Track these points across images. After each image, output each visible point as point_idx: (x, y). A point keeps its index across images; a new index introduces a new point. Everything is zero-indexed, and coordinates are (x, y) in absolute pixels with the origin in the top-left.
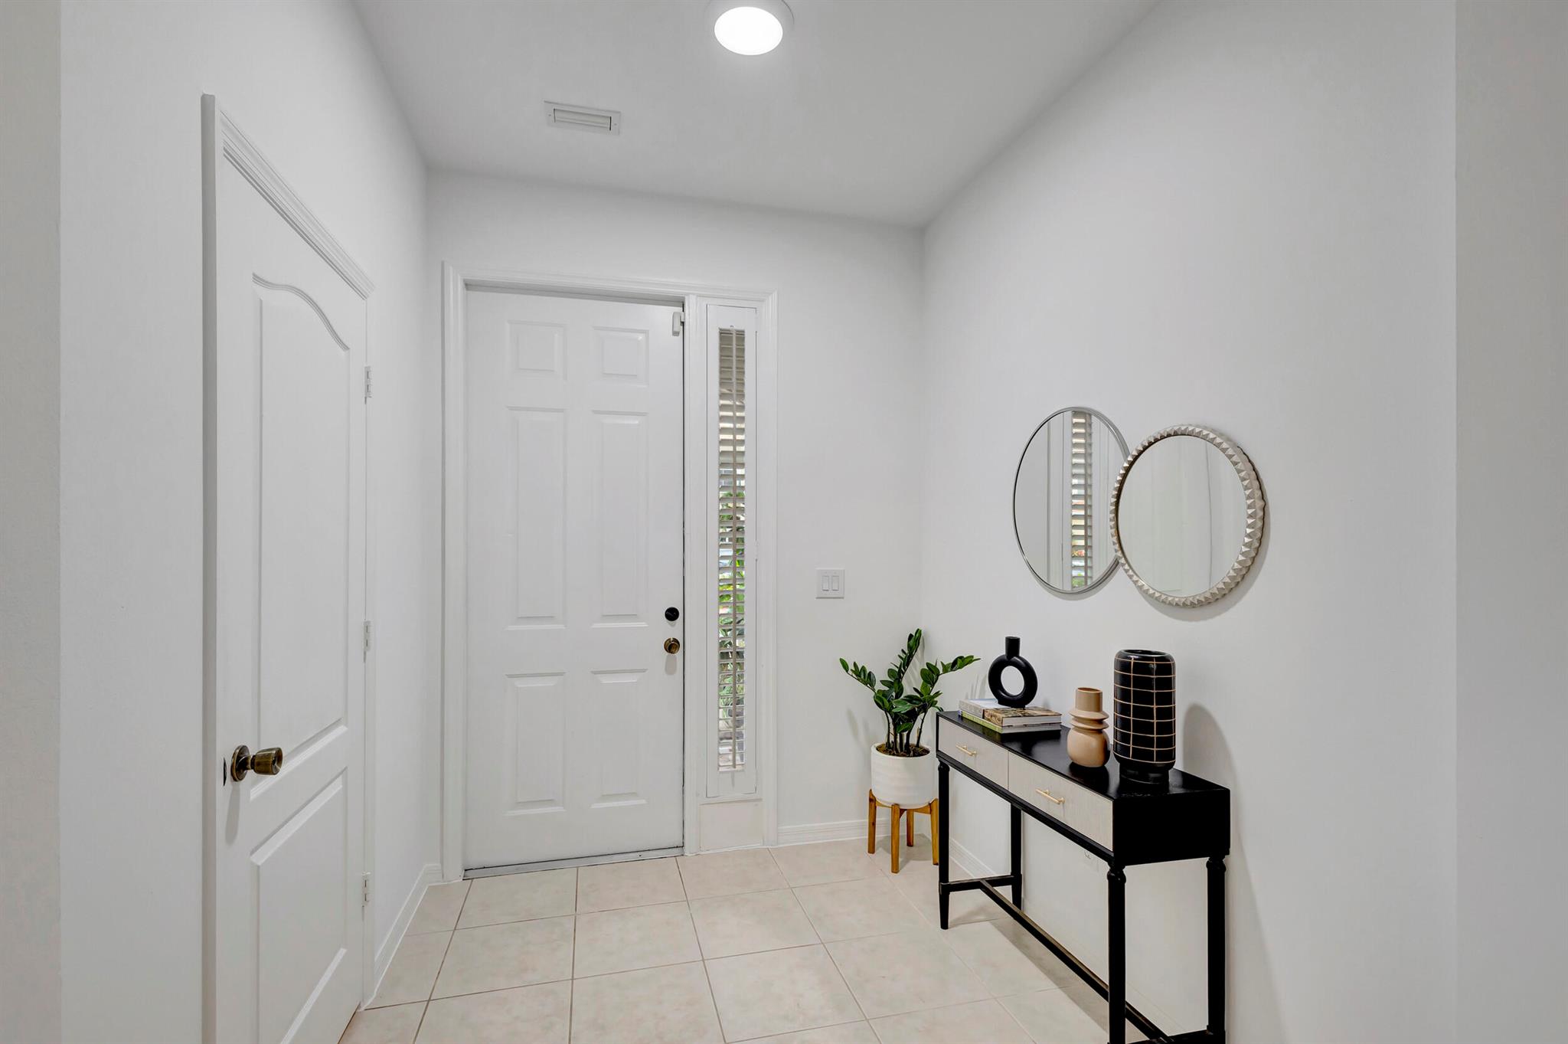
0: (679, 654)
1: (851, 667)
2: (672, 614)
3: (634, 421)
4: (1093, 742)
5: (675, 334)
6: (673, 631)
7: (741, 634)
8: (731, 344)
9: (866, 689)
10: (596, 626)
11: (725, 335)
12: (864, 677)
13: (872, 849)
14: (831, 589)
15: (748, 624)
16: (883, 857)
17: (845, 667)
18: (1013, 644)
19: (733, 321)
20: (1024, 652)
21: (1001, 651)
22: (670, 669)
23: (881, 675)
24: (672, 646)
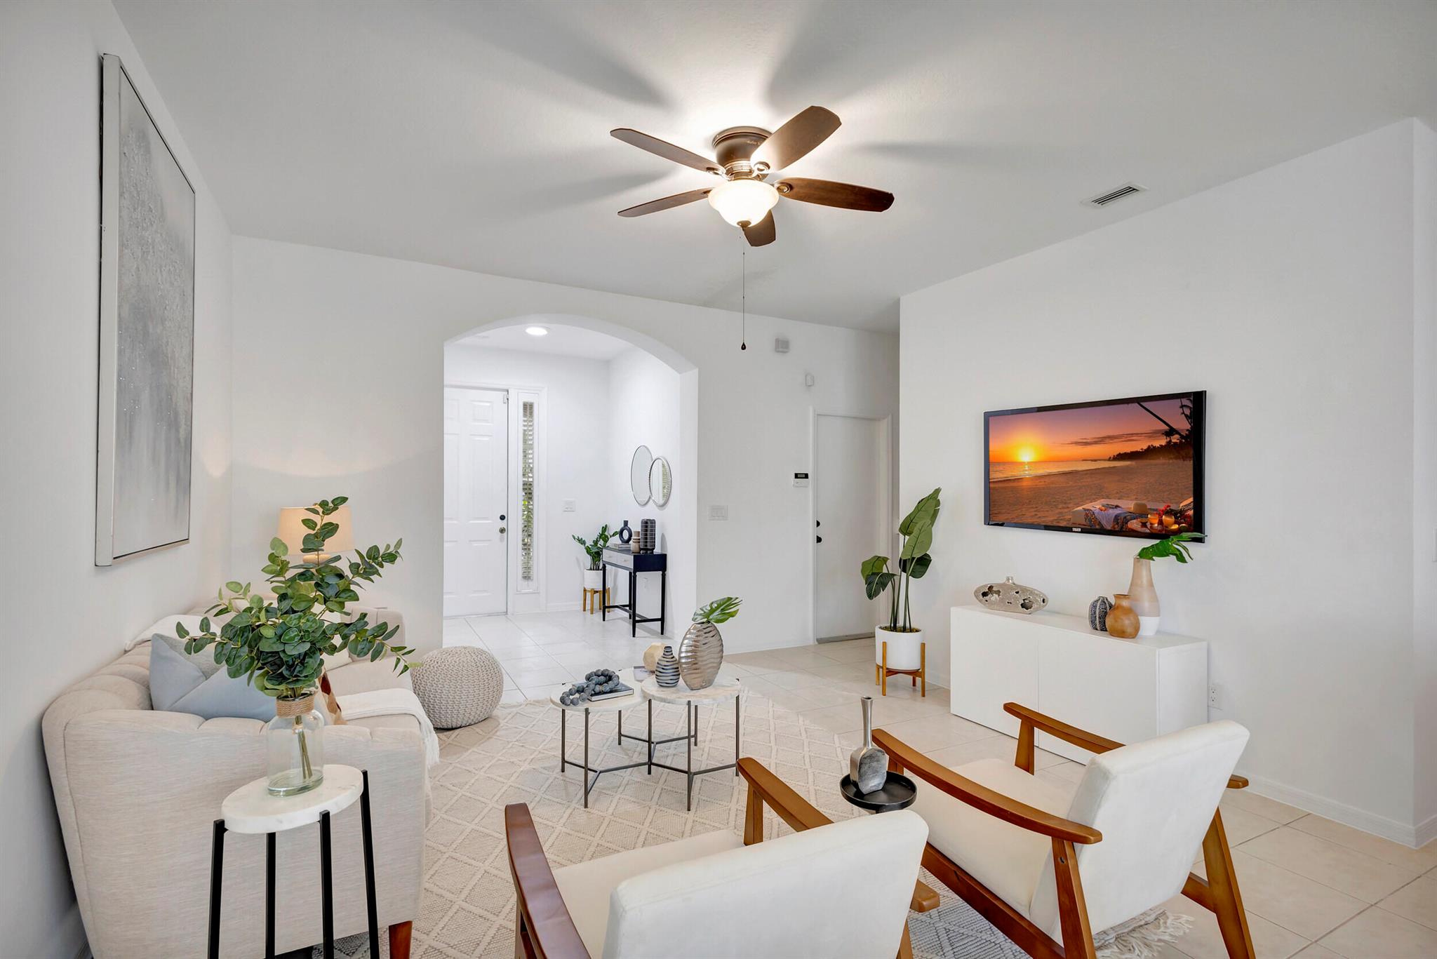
1: (576, 537)
2: (502, 518)
3: (486, 439)
4: (637, 545)
5: (505, 403)
6: (503, 524)
8: (528, 408)
9: (583, 546)
10: (471, 522)
11: (525, 405)
12: (582, 542)
13: (584, 610)
14: (569, 508)
16: (588, 613)
18: (626, 523)
19: (529, 400)
22: (502, 540)
23: (589, 543)
24: (502, 531)
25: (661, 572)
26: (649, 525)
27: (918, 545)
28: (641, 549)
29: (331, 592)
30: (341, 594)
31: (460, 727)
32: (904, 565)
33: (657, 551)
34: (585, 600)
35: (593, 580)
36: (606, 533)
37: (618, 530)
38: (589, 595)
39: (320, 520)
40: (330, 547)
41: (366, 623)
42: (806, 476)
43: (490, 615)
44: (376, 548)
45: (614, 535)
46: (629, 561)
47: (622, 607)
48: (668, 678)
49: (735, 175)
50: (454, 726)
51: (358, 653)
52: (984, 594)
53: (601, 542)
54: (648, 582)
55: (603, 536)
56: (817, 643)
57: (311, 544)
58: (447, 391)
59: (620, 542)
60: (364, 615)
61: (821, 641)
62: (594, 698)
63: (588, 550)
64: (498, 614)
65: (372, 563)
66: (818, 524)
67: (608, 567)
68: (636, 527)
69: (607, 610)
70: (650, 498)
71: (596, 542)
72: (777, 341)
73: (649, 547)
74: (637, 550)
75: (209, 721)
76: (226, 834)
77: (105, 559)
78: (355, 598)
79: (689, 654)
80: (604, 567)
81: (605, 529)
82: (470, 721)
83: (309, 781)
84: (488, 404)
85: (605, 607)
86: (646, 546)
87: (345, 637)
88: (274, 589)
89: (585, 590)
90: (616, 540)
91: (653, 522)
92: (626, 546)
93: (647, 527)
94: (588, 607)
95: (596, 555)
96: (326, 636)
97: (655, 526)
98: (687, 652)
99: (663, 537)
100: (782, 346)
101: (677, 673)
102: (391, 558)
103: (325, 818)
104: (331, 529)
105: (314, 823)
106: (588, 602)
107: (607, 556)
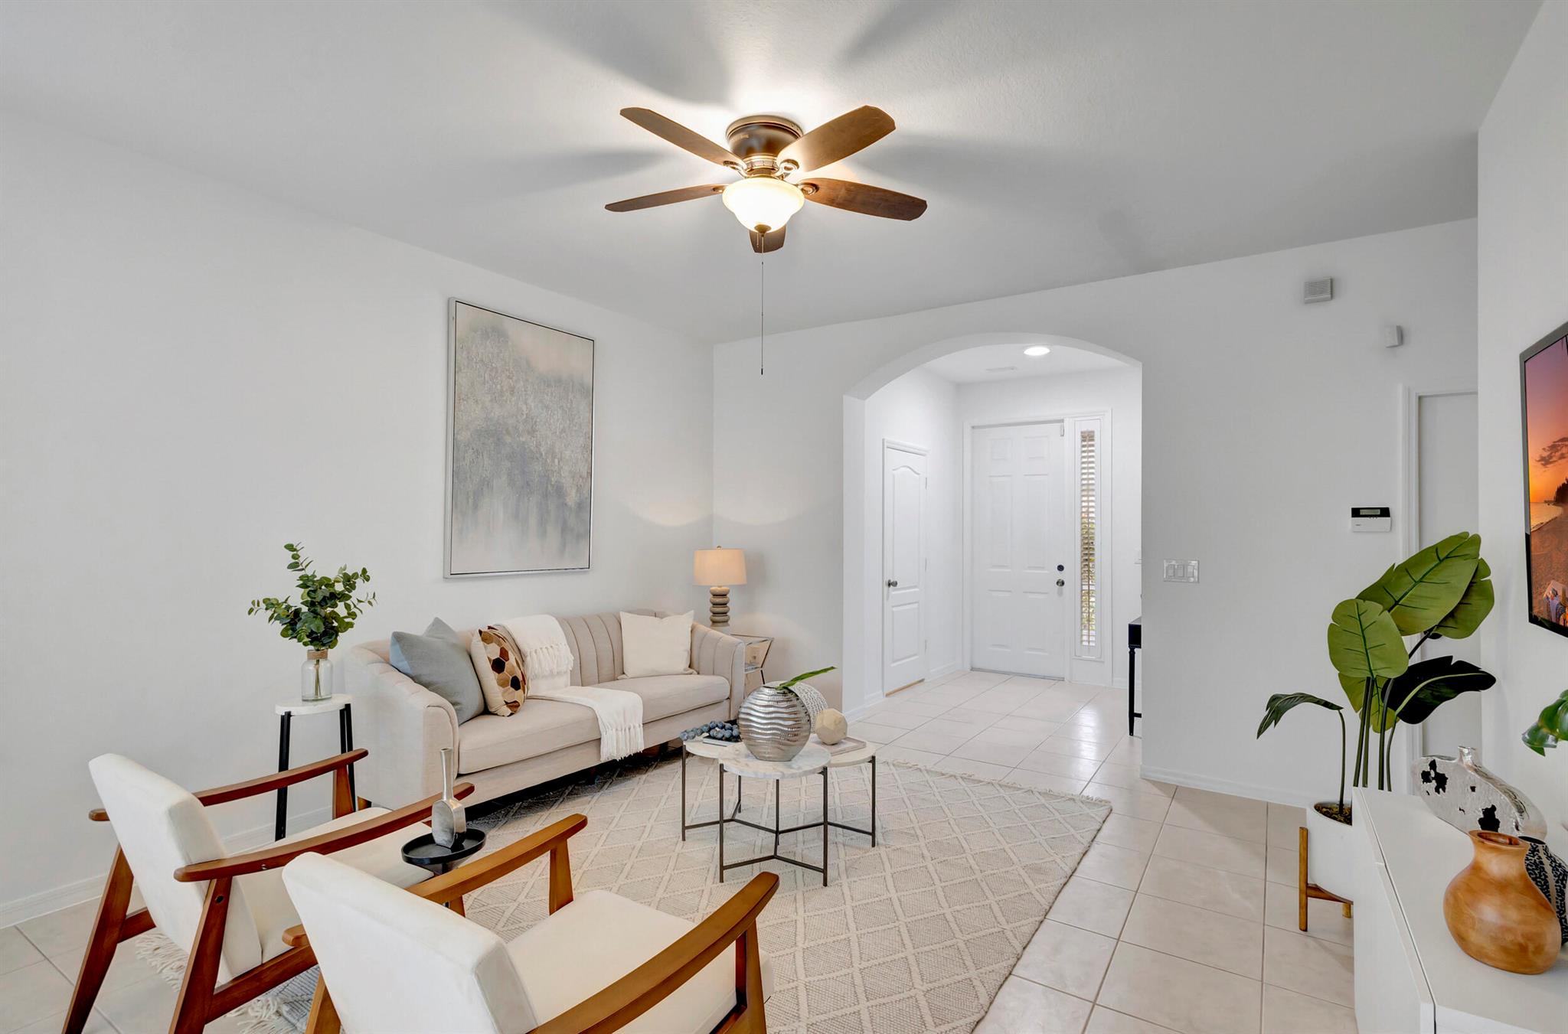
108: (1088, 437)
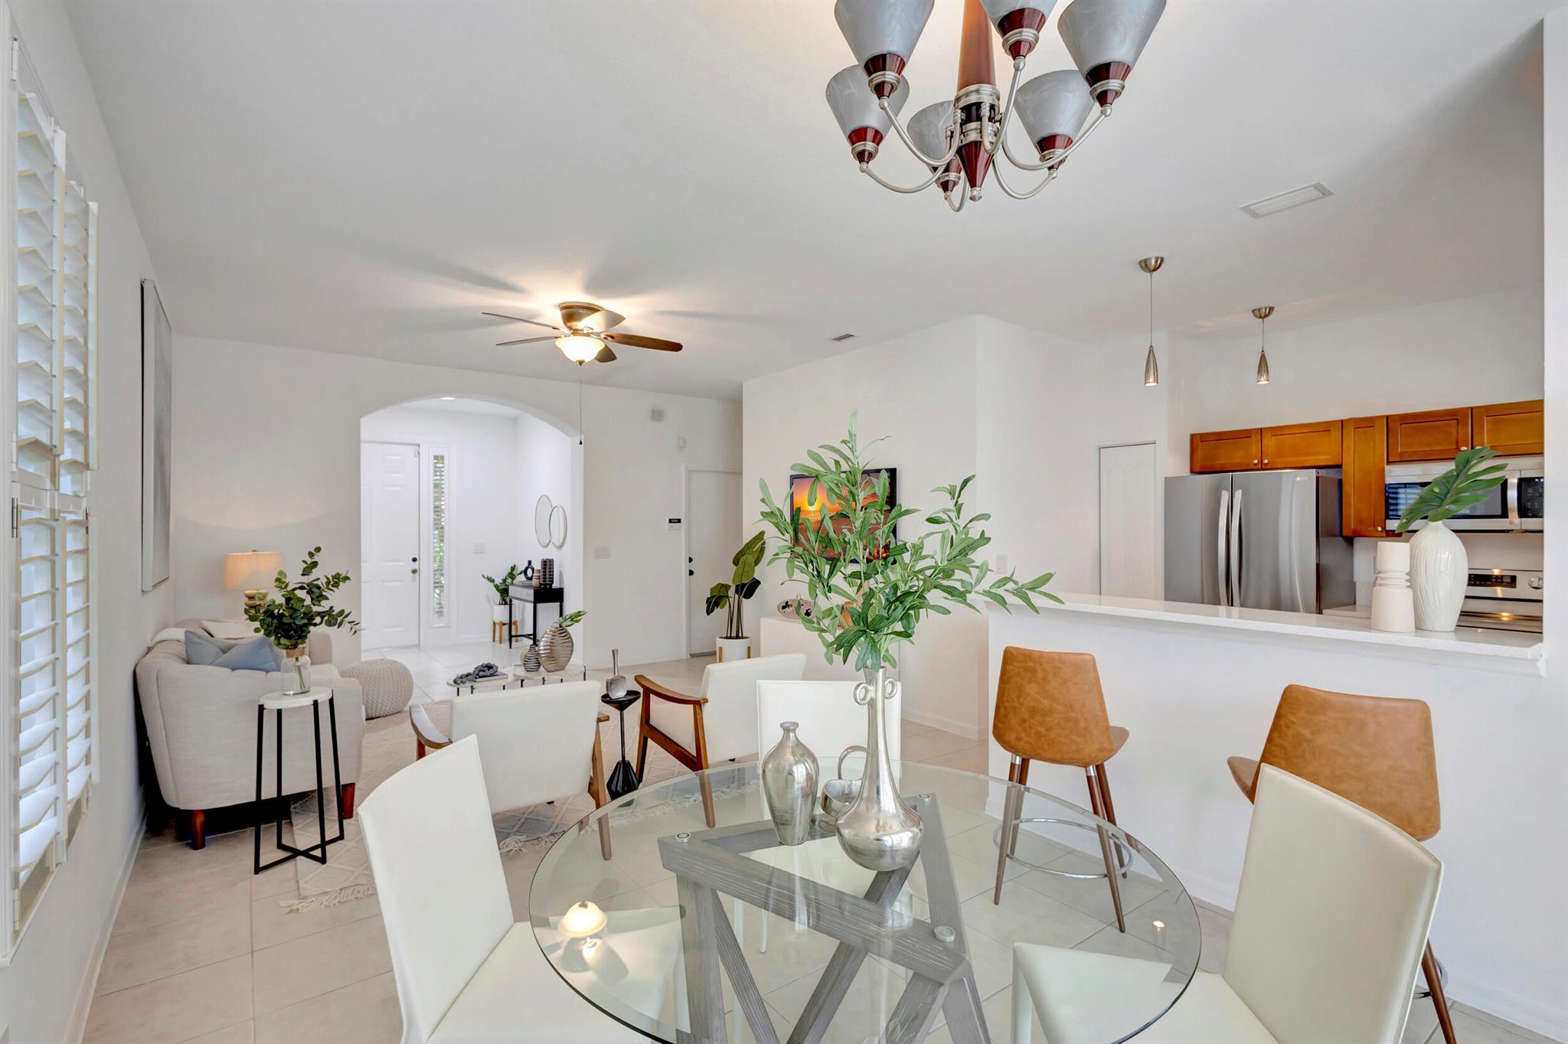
0: (417, 574)
2: (414, 560)
4: (538, 581)
5: (416, 456)
6: (415, 566)
7: (442, 574)
9: (492, 584)
15: (445, 571)
17: (484, 577)
18: (530, 562)
20: (533, 564)
21: (527, 564)
22: (414, 580)
24: (414, 572)
25: (559, 604)
26: (548, 564)
27: (745, 574)
28: (541, 584)
29: (314, 596)
30: (318, 596)
31: (378, 717)
32: (739, 589)
33: (555, 585)
34: (494, 632)
35: (501, 613)
36: (514, 572)
37: (524, 569)
38: (498, 627)
39: (309, 561)
40: (316, 573)
41: (334, 611)
42: (679, 521)
43: (402, 648)
44: (338, 574)
45: (520, 573)
46: (530, 594)
47: (527, 636)
48: (532, 664)
49: (576, 332)
50: (374, 716)
51: (329, 624)
52: (784, 607)
53: (509, 580)
54: (548, 612)
55: (512, 575)
56: (689, 657)
57: (306, 572)
58: (362, 445)
59: (525, 579)
60: (332, 607)
61: (693, 656)
62: (477, 680)
63: (496, 587)
64: (410, 647)
65: (337, 580)
66: (691, 560)
67: (514, 602)
68: (537, 565)
69: (513, 639)
70: (550, 541)
71: (505, 580)
72: (653, 411)
73: (548, 582)
74: (538, 585)
75: (236, 671)
76: (265, 711)
77: (148, 586)
78: (327, 598)
79: (547, 652)
80: (511, 601)
81: (513, 568)
82: (386, 713)
83: (304, 690)
84: (400, 458)
85: (511, 636)
86: (545, 581)
87: (322, 618)
88: (283, 596)
89: (494, 623)
90: (522, 578)
91: (551, 561)
92: (529, 582)
93: (545, 565)
94: (497, 639)
95: (504, 592)
96: (311, 618)
97: (553, 565)
98: (544, 646)
99: (561, 573)
100: (657, 415)
101: (539, 664)
102: (347, 578)
103: (316, 703)
104: (315, 564)
105: (308, 706)
106: (497, 634)
107: (512, 591)
108: (439, 459)
